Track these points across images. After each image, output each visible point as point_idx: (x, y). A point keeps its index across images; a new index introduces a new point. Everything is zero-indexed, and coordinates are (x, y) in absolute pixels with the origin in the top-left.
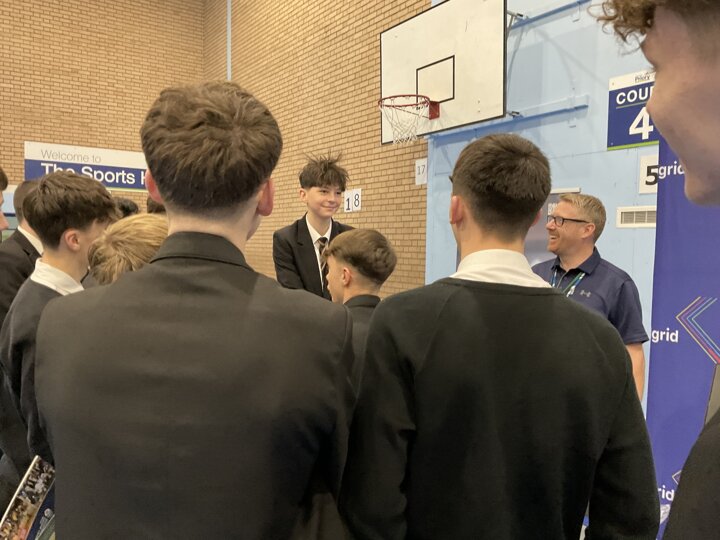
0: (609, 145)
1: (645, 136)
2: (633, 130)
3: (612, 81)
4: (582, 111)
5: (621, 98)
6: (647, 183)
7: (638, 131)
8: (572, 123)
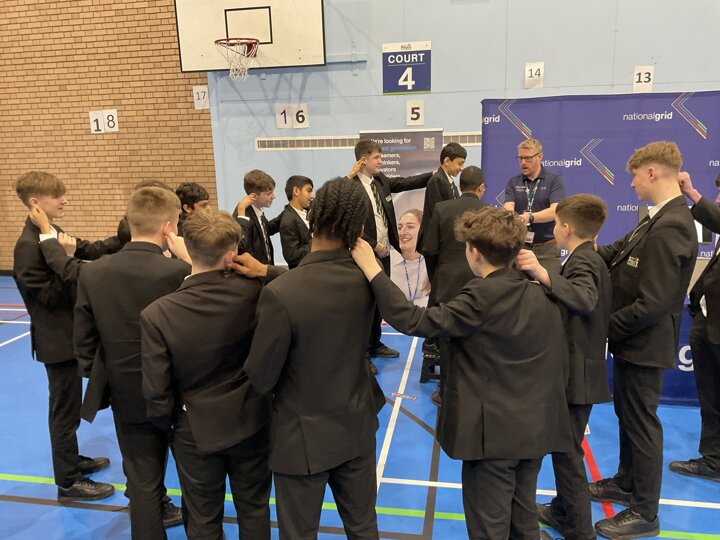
0: (384, 92)
1: (410, 88)
2: (401, 82)
3: (384, 45)
4: (362, 64)
5: (392, 59)
6: (412, 119)
7: (405, 83)
8: (355, 72)
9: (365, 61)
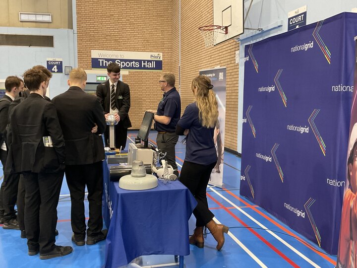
5: (291, 22)
9: (281, 26)
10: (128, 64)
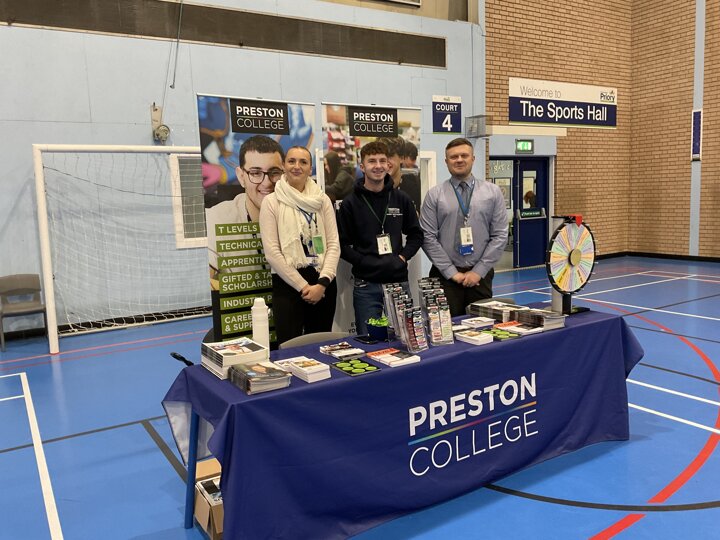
10: (567, 113)
